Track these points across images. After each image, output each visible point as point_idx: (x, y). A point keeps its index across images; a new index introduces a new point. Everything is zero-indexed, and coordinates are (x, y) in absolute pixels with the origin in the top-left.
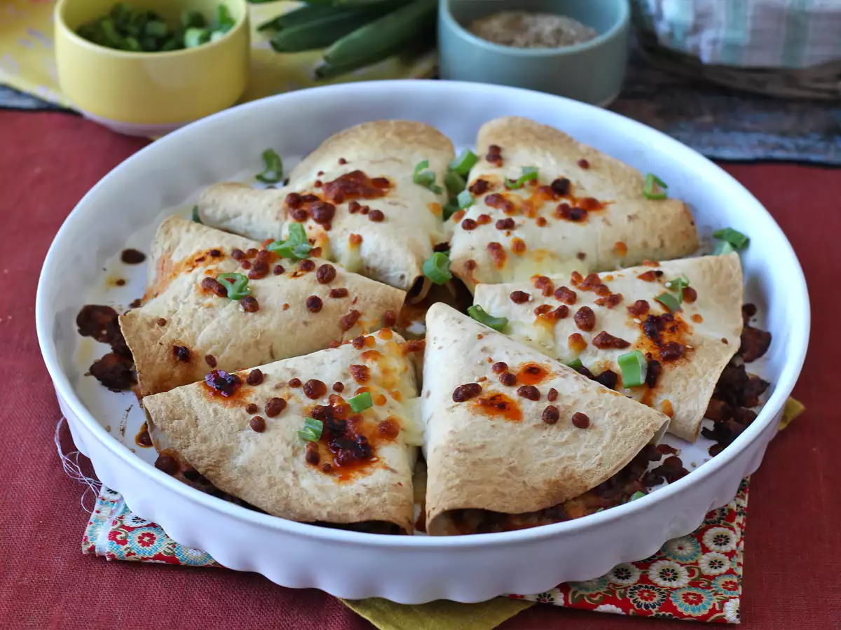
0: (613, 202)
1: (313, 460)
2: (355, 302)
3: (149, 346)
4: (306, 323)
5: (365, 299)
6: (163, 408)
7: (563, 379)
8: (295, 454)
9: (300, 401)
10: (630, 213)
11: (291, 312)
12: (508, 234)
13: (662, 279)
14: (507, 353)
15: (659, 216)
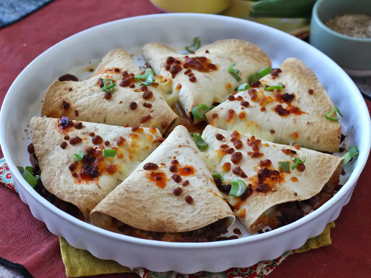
0: (307, 114)
1: (72, 168)
2: (152, 112)
3: (55, 97)
4: (125, 113)
5: (157, 112)
6: (36, 123)
7: (197, 178)
8: (67, 163)
9: (89, 143)
10: (310, 121)
11: (122, 105)
12: (243, 108)
13: (294, 155)
14: (185, 158)
15: (324, 128)
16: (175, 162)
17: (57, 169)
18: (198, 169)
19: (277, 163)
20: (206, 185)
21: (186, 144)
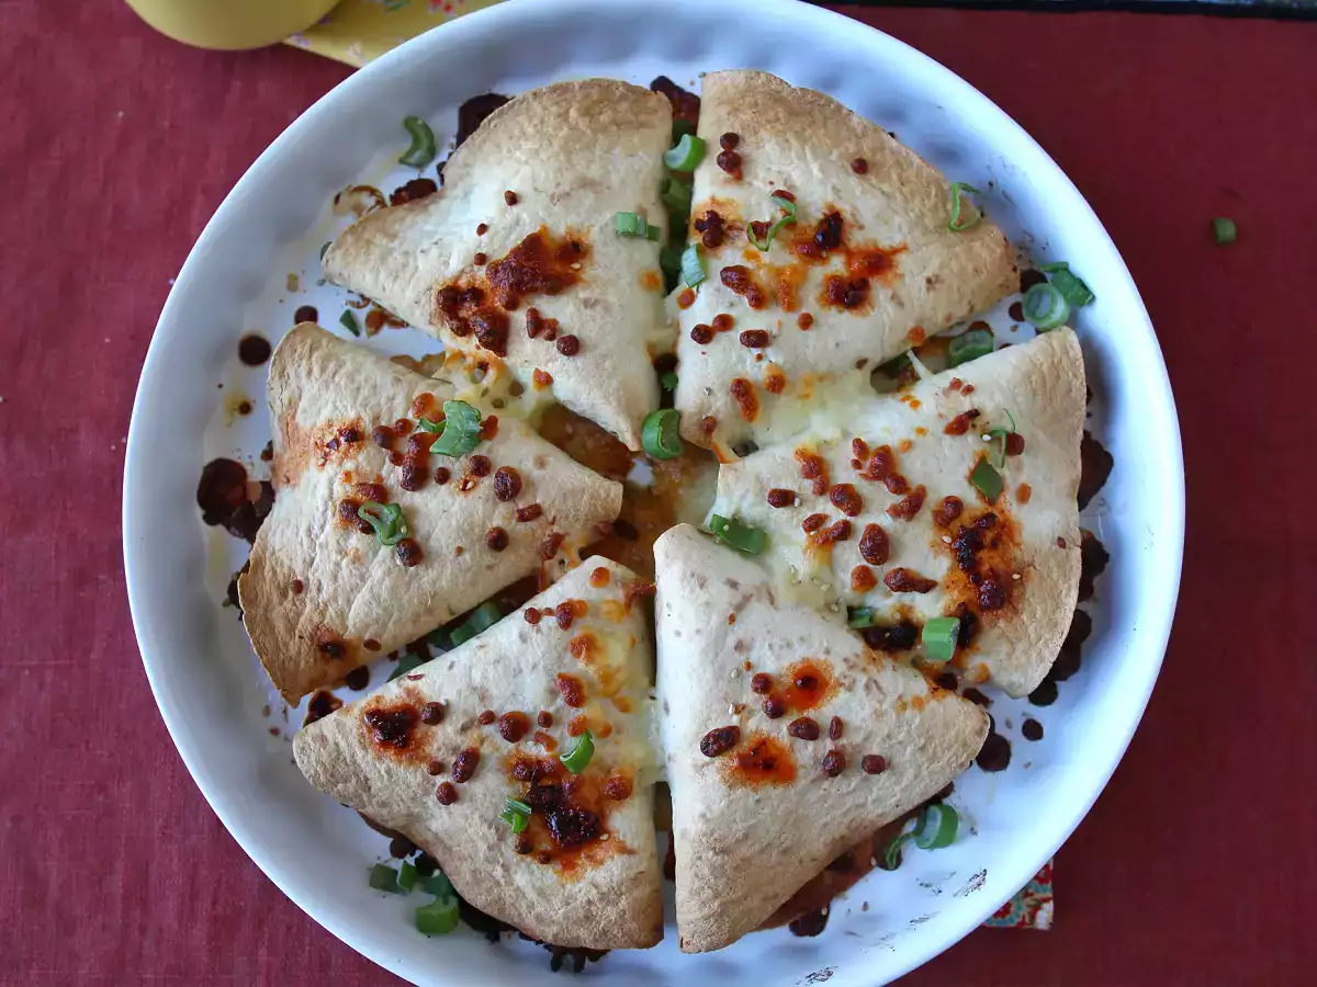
0: (904, 248)
1: (526, 847)
2: (553, 522)
3: (286, 645)
4: (490, 567)
5: (567, 517)
6: (320, 770)
7: (848, 694)
8: (501, 838)
9: (496, 745)
10: (928, 273)
11: (467, 556)
12: (760, 357)
13: (979, 422)
14: (770, 646)
15: (970, 269)
16: (764, 683)
17: (489, 868)
18: (822, 657)
19: (966, 483)
20: (881, 697)
21: (738, 598)
